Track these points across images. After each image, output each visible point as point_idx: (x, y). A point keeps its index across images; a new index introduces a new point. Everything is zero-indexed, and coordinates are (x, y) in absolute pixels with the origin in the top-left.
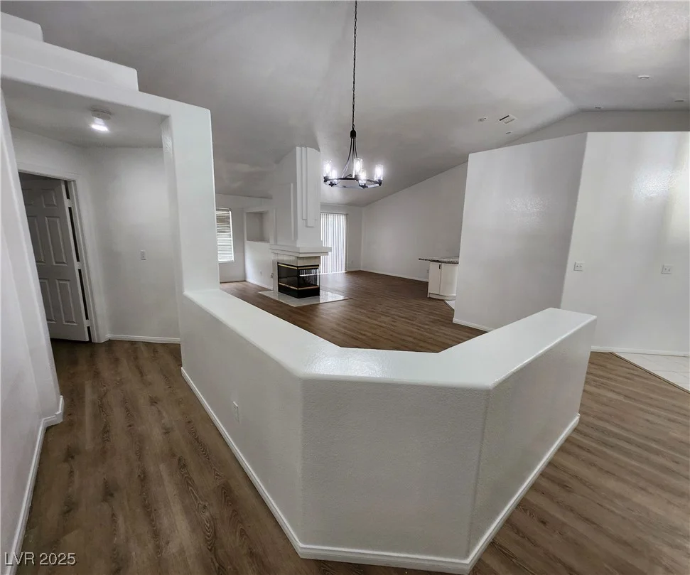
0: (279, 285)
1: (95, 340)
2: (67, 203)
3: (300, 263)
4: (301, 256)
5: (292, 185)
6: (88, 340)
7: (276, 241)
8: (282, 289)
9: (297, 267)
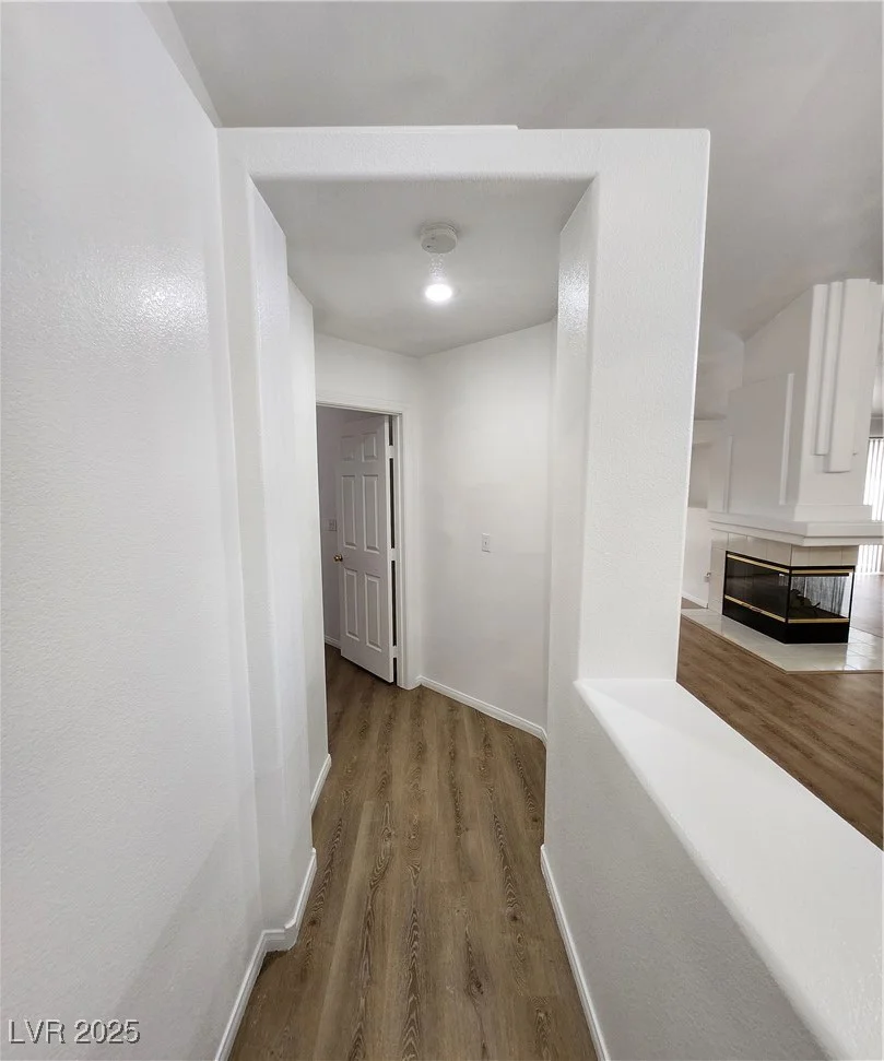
0: (725, 600)
1: (401, 683)
2: (388, 452)
3: (798, 560)
4: (808, 543)
5: (791, 376)
6: (392, 680)
7: (727, 505)
8: (729, 609)
9: (791, 568)
